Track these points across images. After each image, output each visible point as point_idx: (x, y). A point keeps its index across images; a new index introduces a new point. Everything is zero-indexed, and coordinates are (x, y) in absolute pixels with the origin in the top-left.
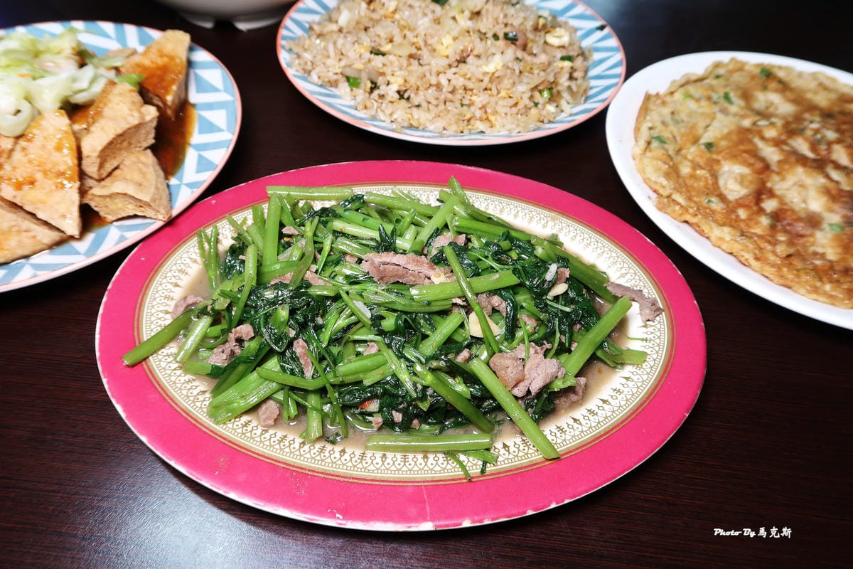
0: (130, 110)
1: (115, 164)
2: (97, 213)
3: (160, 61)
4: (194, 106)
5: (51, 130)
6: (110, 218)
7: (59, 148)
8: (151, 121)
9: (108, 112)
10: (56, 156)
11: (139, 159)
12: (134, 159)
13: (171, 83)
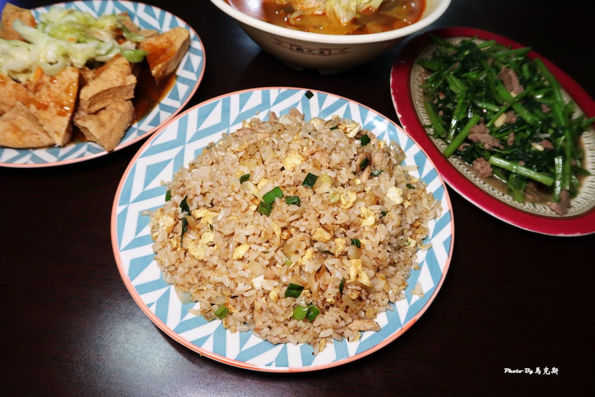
0: (118, 76)
1: (102, 106)
2: (82, 133)
3: (165, 45)
4: (177, 77)
5: (66, 79)
6: (88, 139)
7: (67, 91)
8: (131, 85)
9: (104, 75)
10: (64, 95)
11: (117, 107)
12: (114, 107)
13: (161, 62)
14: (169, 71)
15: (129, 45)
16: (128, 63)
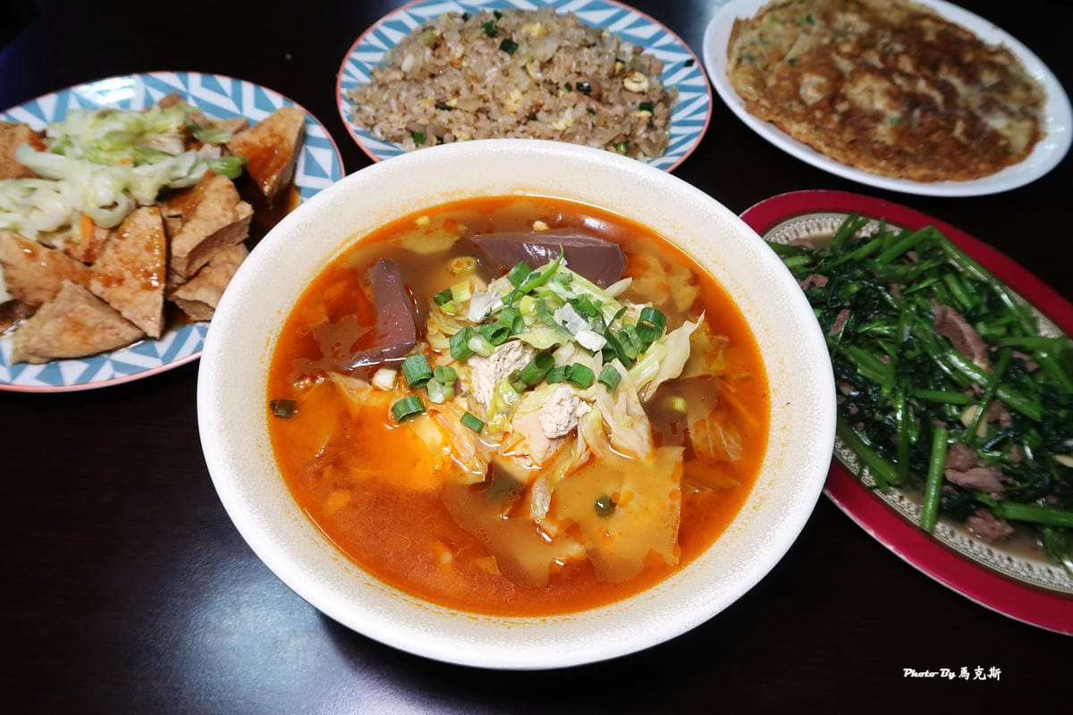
0: (224, 209)
1: (205, 261)
2: (182, 311)
3: (269, 142)
4: (299, 189)
5: (144, 228)
6: (194, 317)
7: (149, 248)
8: (246, 219)
9: (201, 211)
10: (146, 255)
11: (229, 258)
12: (225, 258)
13: (273, 171)
14: (286, 181)
15: (209, 150)
16: (232, 183)
